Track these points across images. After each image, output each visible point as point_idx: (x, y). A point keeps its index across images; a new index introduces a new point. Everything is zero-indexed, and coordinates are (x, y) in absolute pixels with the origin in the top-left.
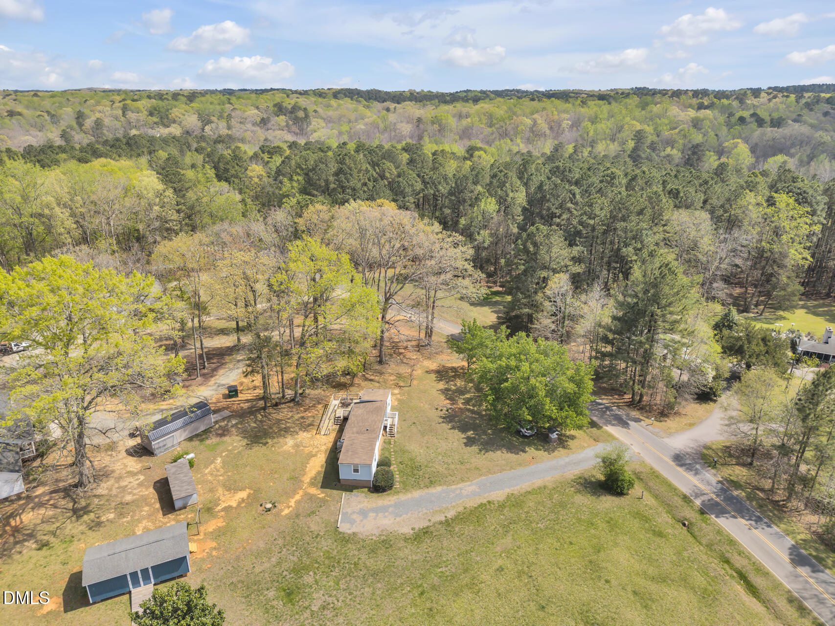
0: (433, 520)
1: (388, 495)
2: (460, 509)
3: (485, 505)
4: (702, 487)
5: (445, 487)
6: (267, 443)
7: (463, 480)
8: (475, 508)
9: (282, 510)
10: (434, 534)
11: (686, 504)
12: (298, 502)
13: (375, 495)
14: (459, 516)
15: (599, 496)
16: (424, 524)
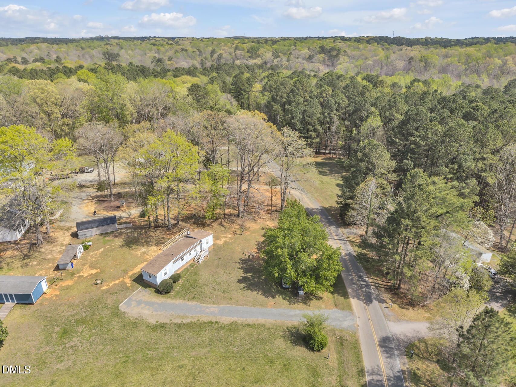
0: (173, 321)
1: (163, 297)
2: (194, 320)
3: (213, 323)
4: (383, 368)
5: (199, 303)
6: (132, 247)
7: (214, 303)
8: (205, 323)
9: (103, 286)
10: (166, 329)
11: (357, 376)
12: (114, 285)
13: (156, 294)
14: (190, 323)
15: (296, 345)
16: (166, 321)
